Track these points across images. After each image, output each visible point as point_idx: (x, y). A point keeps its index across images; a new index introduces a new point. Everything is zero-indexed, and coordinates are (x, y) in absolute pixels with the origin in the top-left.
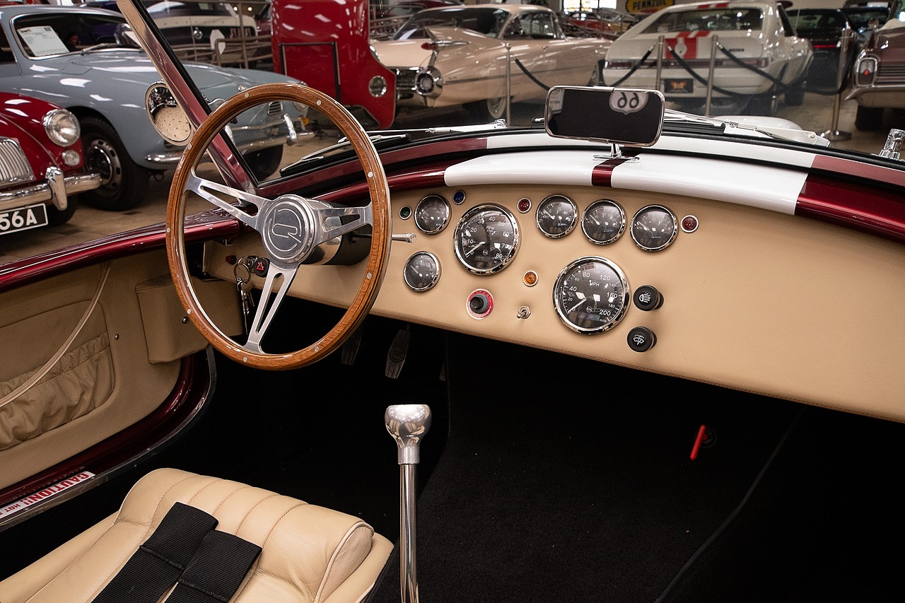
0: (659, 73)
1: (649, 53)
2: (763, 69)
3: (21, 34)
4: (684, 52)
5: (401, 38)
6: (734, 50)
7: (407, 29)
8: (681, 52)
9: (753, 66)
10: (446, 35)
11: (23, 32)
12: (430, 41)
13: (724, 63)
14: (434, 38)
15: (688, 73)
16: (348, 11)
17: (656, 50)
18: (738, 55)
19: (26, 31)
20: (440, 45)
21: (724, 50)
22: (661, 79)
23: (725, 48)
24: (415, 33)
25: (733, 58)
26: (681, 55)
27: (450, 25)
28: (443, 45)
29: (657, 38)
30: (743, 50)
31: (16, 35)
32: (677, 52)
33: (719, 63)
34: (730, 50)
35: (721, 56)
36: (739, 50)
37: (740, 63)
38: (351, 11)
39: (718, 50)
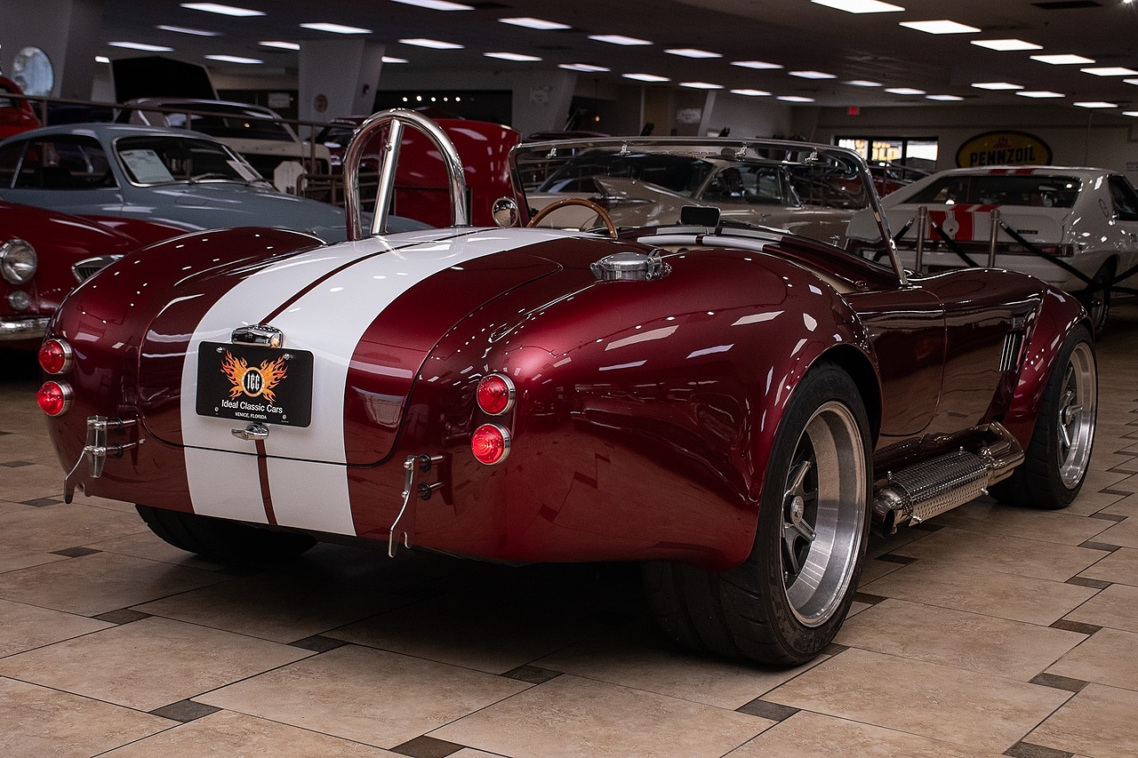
0: (919, 258)
1: (906, 229)
2: (1064, 259)
3: (124, 158)
4: (956, 230)
5: (550, 191)
6: (1024, 232)
7: (562, 177)
8: (951, 230)
9: (1051, 254)
10: (619, 189)
11: (124, 155)
12: (598, 196)
13: (1011, 249)
14: (603, 191)
15: (959, 258)
16: (490, 150)
17: (915, 227)
18: (1029, 238)
19: (128, 154)
20: (612, 202)
21: (1009, 231)
22: (922, 266)
23: (1011, 228)
24: (569, 184)
25: (1022, 242)
26: (951, 236)
27: (624, 176)
28: (616, 201)
29: (917, 209)
30: (1036, 232)
31: (118, 158)
32: (946, 230)
33: (1003, 249)
34: (1019, 231)
35: (1005, 238)
36: (1031, 232)
37: (1035, 250)
38: (495, 150)
39: (1000, 229)
